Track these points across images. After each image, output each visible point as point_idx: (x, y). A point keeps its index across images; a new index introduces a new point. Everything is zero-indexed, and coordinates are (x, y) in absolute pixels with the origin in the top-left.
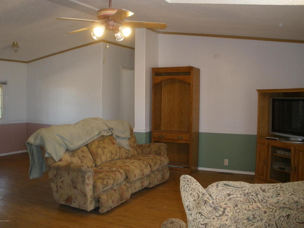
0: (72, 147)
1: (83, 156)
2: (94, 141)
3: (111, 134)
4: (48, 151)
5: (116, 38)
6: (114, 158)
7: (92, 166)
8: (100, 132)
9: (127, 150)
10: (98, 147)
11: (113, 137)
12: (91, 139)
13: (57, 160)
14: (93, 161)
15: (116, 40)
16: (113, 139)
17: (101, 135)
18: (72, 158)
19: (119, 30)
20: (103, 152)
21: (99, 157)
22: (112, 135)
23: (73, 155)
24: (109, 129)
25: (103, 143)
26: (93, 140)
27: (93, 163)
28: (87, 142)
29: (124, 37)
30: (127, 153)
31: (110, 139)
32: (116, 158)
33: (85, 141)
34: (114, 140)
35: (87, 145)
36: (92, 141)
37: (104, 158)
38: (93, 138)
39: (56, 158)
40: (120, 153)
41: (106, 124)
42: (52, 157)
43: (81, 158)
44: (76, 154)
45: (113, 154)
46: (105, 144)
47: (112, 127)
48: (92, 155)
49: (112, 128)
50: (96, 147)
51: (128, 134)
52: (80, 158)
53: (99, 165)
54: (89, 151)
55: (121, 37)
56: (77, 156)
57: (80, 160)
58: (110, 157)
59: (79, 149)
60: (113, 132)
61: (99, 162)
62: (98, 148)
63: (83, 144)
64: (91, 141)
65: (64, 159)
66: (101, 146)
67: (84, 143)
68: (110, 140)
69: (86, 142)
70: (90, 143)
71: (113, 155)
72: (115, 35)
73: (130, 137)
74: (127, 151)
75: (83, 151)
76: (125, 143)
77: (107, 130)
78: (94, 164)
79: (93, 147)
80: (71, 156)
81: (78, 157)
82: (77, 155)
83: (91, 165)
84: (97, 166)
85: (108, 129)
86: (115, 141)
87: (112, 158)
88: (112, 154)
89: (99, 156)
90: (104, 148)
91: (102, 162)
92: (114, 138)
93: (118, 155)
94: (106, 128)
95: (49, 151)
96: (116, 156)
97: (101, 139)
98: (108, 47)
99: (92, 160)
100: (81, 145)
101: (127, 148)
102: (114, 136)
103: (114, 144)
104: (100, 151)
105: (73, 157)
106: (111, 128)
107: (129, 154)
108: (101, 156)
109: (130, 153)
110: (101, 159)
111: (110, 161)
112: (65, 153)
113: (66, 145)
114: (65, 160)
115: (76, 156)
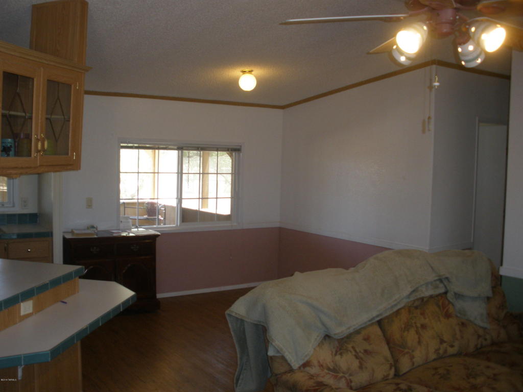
0: (339, 331)
1: (366, 351)
2: (398, 312)
3: (442, 290)
4: (273, 344)
5: (462, 58)
6: (446, 351)
7: (388, 375)
8: (417, 288)
9: (481, 327)
10: (407, 327)
11: (449, 298)
12: (392, 307)
13: (295, 365)
14: (391, 361)
15: (463, 63)
16: (447, 302)
17: (419, 297)
18: (338, 357)
19: (471, 35)
20: (419, 338)
21: (408, 353)
22: (446, 293)
23: (340, 349)
24: (441, 281)
25: (423, 314)
26: (395, 309)
27: (391, 368)
28: (381, 315)
29: (487, 53)
30: (479, 336)
31: (440, 304)
32: (451, 351)
33: (375, 314)
34: (451, 306)
35: (380, 323)
36: (394, 313)
37: (419, 356)
38: (396, 305)
39: (293, 361)
40: (462, 337)
41: (432, 268)
42: (283, 358)
43: (360, 354)
44: (349, 346)
45: (445, 342)
46: (425, 318)
47: (448, 275)
48: (390, 348)
49: (447, 278)
50: (403, 326)
51: (485, 288)
52: (357, 357)
53: (404, 371)
54: (384, 336)
55: (475, 55)
56: (352, 350)
57: (358, 360)
58: (437, 351)
59: (358, 332)
60: (448, 288)
61: (405, 365)
62: (408, 331)
63: (370, 321)
64: (391, 312)
65: (315, 362)
66: (415, 323)
67: (373, 318)
68: (439, 306)
69: (377, 316)
70: (387, 317)
71: (445, 345)
72: (460, 50)
73: (490, 294)
74: (481, 332)
75: (367, 339)
76: (476, 311)
77: (435, 281)
78: (393, 370)
79: (395, 329)
80: (336, 352)
81: (354, 353)
82: (353, 347)
83: (385, 374)
84: (401, 374)
85: (437, 280)
86: (451, 310)
87: (441, 352)
88: (442, 341)
89: (406, 350)
90: (423, 327)
91: (413, 364)
92: (449, 301)
93: (456, 344)
94: (432, 277)
95: (277, 342)
96: (452, 346)
97: (417, 303)
98: (437, 84)
99: (388, 361)
100: (366, 323)
101: (482, 324)
102: (450, 296)
103: (448, 316)
104: (411, 337)
105: (341, 354)
106: (444, 277)
107: (486, 340)
108: (413, 351)
109: (488, 337)
110: (412, 357)
111: (435, 360)
112: (320, 345)
113: (324, 324)
114: (319, 362)
115: (347, 350)
